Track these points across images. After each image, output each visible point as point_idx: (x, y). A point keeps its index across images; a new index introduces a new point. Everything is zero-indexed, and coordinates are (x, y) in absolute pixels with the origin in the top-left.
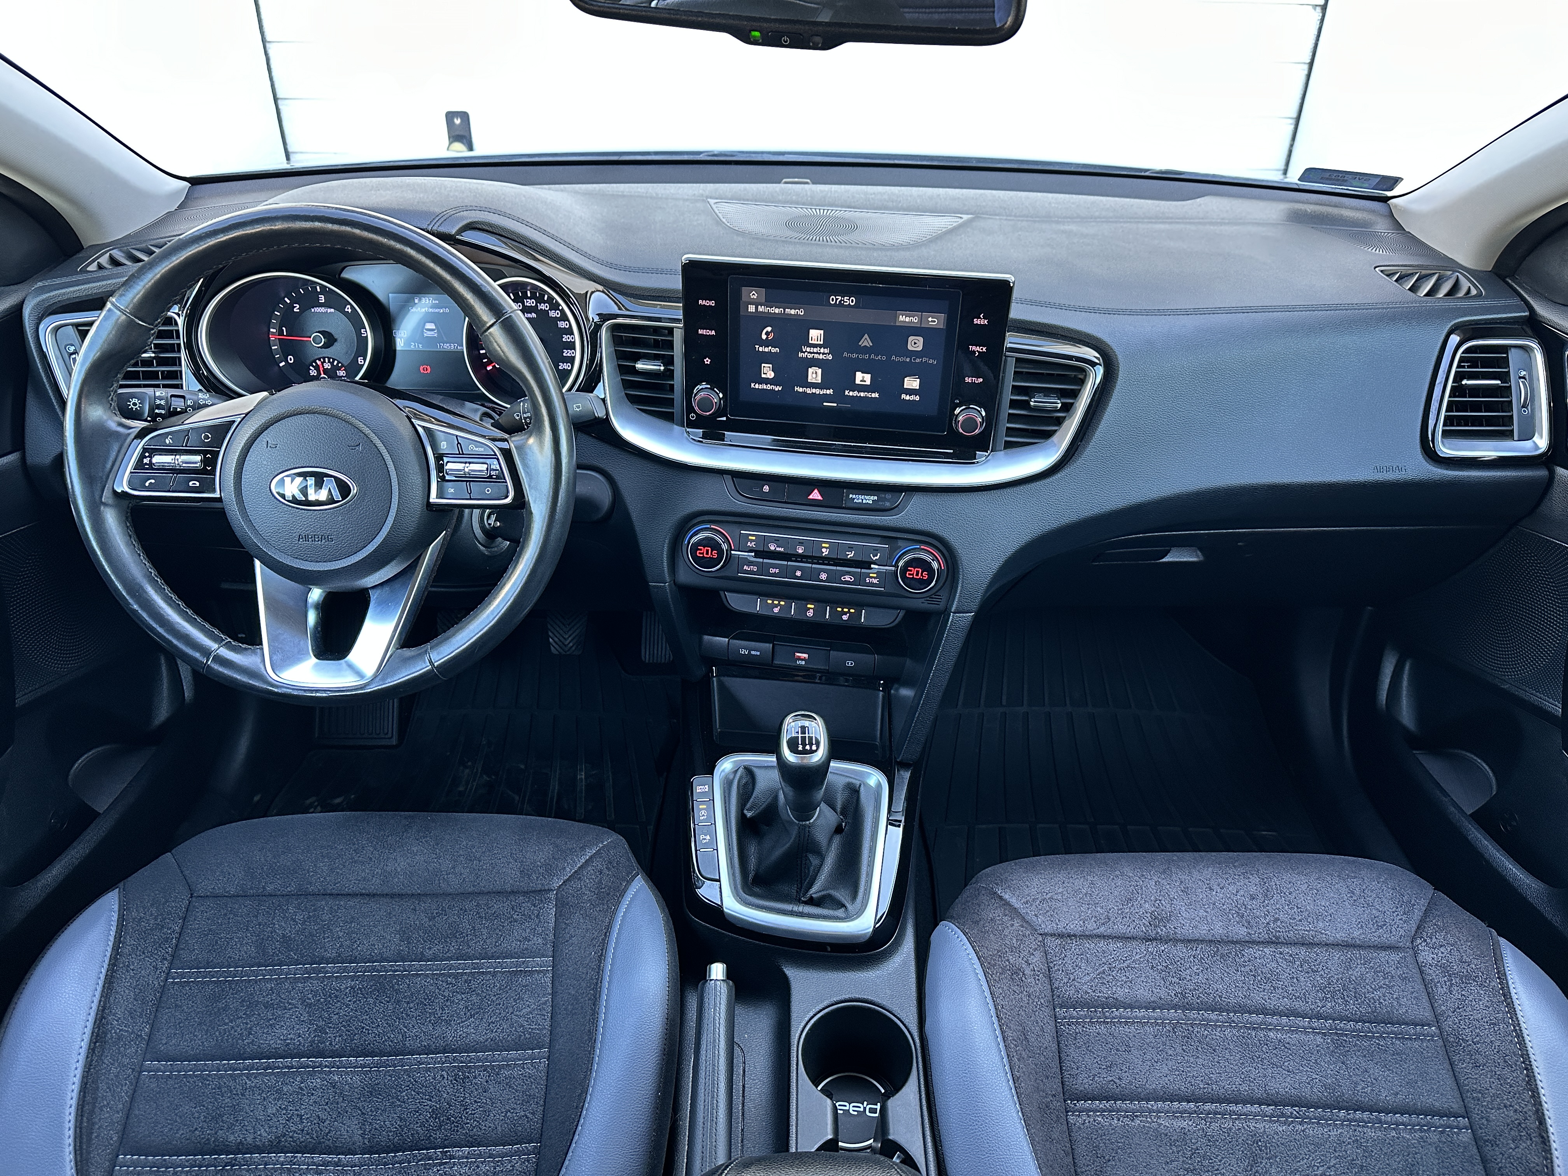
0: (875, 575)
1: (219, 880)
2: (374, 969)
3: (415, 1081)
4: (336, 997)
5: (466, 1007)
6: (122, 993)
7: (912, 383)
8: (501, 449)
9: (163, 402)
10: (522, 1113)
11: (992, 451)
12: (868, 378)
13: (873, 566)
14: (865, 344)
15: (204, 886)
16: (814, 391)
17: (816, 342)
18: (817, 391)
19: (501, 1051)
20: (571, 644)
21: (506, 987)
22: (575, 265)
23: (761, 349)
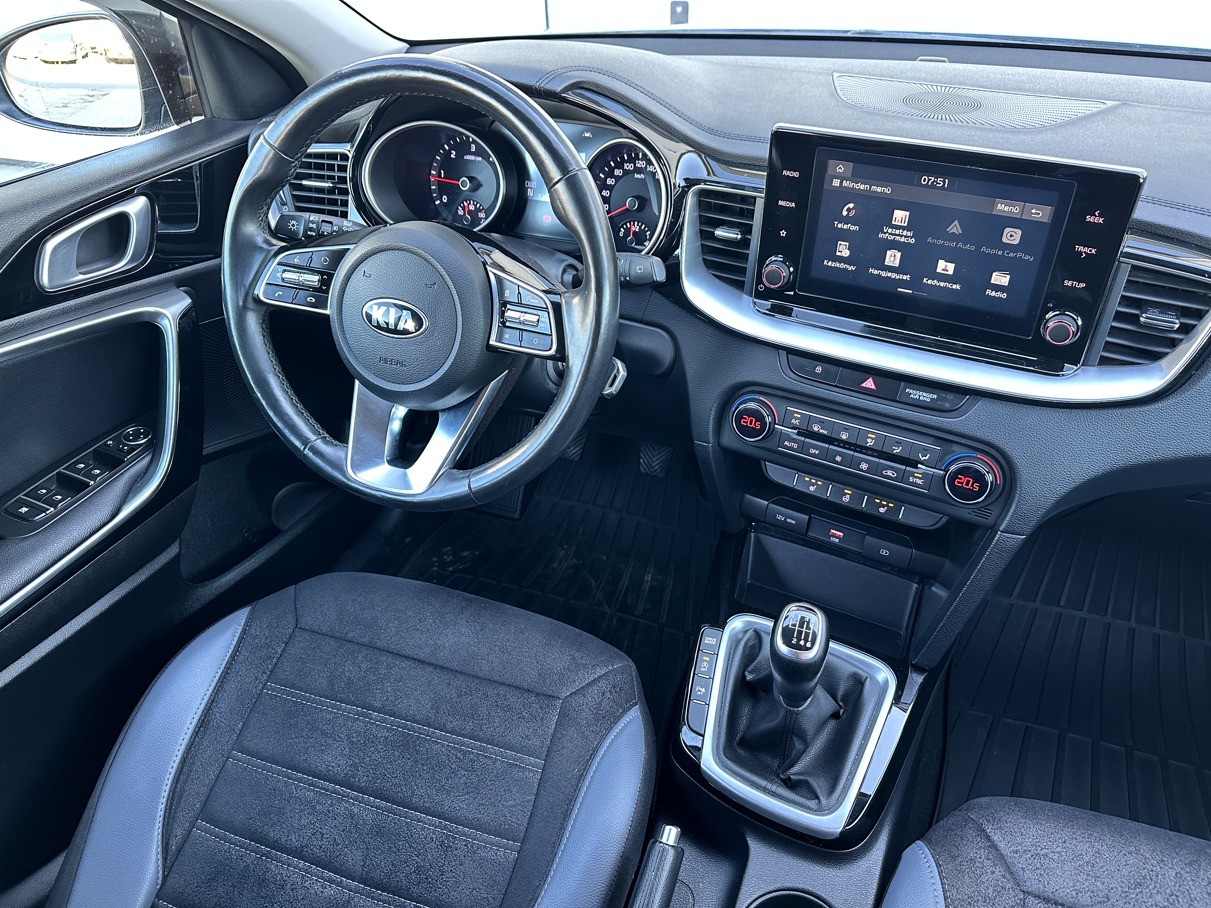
0: (920, 476)
1: (318, 618)
2: (405, 727)
3: (411, 835)
4: (373, 742)
5: (466, 784)
6: (229, 692)
7: (1001, 279)
8: (553, 303)
9: (314, 226)
10: (485, 895)
11: (1082, 365)
12: (951, 268)
13: (919, 466)
14: (954, 230)
15: (307, 620)
16: (889, 274)
17: (899, 224)
18: (894, 276)
19: (483, 832)
20: (657, 467)
21: (501, 776)
22: (674, 129)
23: (839, 226)
